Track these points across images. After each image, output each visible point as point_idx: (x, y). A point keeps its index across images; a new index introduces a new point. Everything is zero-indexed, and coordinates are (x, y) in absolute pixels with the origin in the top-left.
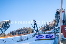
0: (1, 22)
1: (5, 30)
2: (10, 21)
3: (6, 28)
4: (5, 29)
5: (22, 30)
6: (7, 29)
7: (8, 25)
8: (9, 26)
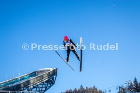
0: (38, 72)
1: (46, 90)
2: (56, 69)
3: (49, 85)
4: (45, 87)
6: (49, 87)
7: (51, 79)
8: (54, 82)
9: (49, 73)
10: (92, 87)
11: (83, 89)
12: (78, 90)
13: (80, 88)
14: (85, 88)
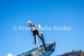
1: (49, 55)
2: (55, 42)
3: (51, 52)
4: (49, 53)
5: (70, 54)
6: (51, 53)
7: (52, 48)
8: (54, 50)
9: (50, 45)
10: (79, 50)
11: (74, 51)
12: (71, 52)
13: (72, 51)
14: (75, 51)
